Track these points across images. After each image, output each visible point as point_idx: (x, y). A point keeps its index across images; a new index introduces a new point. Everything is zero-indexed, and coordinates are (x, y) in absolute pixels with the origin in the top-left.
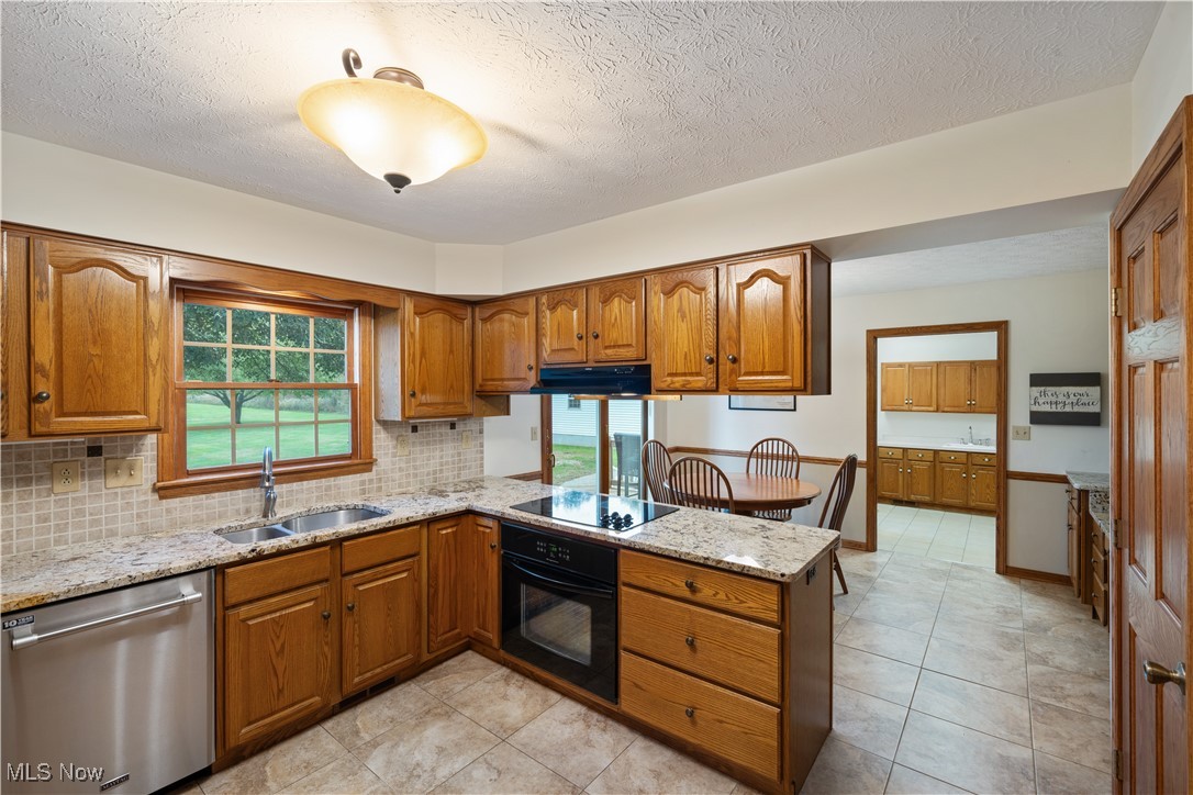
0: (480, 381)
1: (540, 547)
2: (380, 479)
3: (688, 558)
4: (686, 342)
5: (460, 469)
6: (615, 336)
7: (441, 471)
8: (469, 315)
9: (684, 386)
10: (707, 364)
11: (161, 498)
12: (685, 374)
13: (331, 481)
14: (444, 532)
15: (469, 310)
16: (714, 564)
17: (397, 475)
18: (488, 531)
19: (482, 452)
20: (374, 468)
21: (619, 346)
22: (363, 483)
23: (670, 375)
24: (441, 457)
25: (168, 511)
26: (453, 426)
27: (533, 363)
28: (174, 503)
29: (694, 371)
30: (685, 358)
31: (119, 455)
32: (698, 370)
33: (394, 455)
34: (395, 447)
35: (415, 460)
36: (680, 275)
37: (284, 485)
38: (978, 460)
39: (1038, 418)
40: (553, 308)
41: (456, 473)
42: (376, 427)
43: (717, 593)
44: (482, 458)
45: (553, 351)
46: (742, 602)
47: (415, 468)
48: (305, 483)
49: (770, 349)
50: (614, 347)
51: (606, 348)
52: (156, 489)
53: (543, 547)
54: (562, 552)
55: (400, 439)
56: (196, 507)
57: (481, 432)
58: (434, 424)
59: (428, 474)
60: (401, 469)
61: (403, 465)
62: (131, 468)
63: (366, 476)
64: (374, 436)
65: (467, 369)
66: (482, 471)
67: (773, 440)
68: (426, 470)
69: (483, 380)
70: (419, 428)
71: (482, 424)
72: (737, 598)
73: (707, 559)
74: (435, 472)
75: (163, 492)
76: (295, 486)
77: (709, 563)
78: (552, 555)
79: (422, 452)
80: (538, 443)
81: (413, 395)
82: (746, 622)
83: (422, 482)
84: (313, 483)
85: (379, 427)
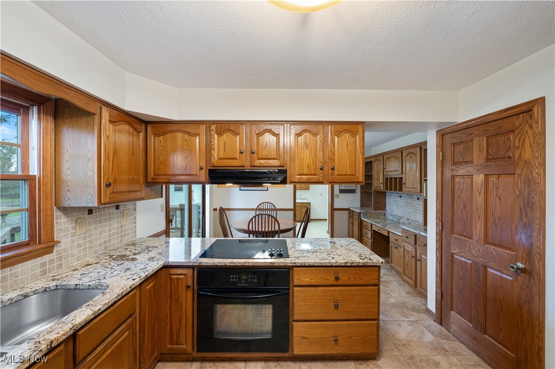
0: (152, 176)
1: (233, 278)
2: (61, 258)
3: (336, 264)
4: (308, 159)
5: (122, 237)
6: (265, 152)
7: (110, 240)
8: (143, 130)
9: (307, 180)
10: (319, 170)
12: (307, 175)
14: (148, 287)
15: (143, 127)
16: (350, 265)
17: (76, 251)
18: (182, 277)
19: (135, 223)
20: (55, 249)
21: (268, 159)
22: (44, 264)
23: (299, 175)
24: (110, 231)
26: (117, 207)
27: (203, 165)
29: (313, 173)
30: (308, 167)
32: (315, 173)
33: (73, 235)
34: (75, 228)
35: (90, 236)
36: (305, 126)
38: (304, 205)
39: (342, 191)
40: (220, 134)
41: (119, 240)
42: (57, 213)
43: (350, 278)
44: (135, 227)
45: (219, 159)
46: (362, 279)
47: (91, 242)
49: (349, 165)
50: (265, 159)
51: (259, 159)
53: (236, 278)
54: (251, 278)
55: (79, 221)
57: (135, 210)
59: (101, 245)
60: (79, 246)
61: (81, 242)
63: (47, 257)
64: (55, 221)
65: (142, 167)
66: (135, 235)
67: (265, 203)
68: (98, 242)
69: (155, 175)
70: (93, 211)
71: (135, 205)
72: (359, 278)
73: (347, 263)
74: (105, 243)
77: (348, 265)
78: (243, 281)
79: (96, 229)
80: (164, 213)
81: (108, 185)
82: (363, 288)
83: (96, 252)
85: (59, 213)
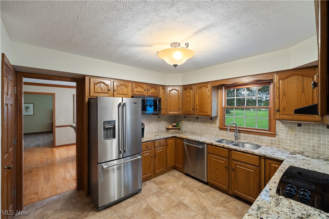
2: (280, 141)
11: (220, 130)
13: (259, 137)
14: (273, 165)
17: (289, 142)
20: (277, 137)
25: (221, 133)
28: (222, 131)
31: (214, 120)
33: (287, 134)
34: (288, 131)
37: (245, 134)
42: (278, 122)
47: (300, 141)
48: (251, 135)
52: (219, 128)
55: (291, 128)
56: (226, 134)
58: (308, 124)
60: (290, 140)
61: (292, 139)
62: (216, 123)
63: (273, 138)
64: (277, 125)
70: (302, 125)
75: (221, 129)
76: (248, 135)
81: (278, 111)
84: (253, 136)
